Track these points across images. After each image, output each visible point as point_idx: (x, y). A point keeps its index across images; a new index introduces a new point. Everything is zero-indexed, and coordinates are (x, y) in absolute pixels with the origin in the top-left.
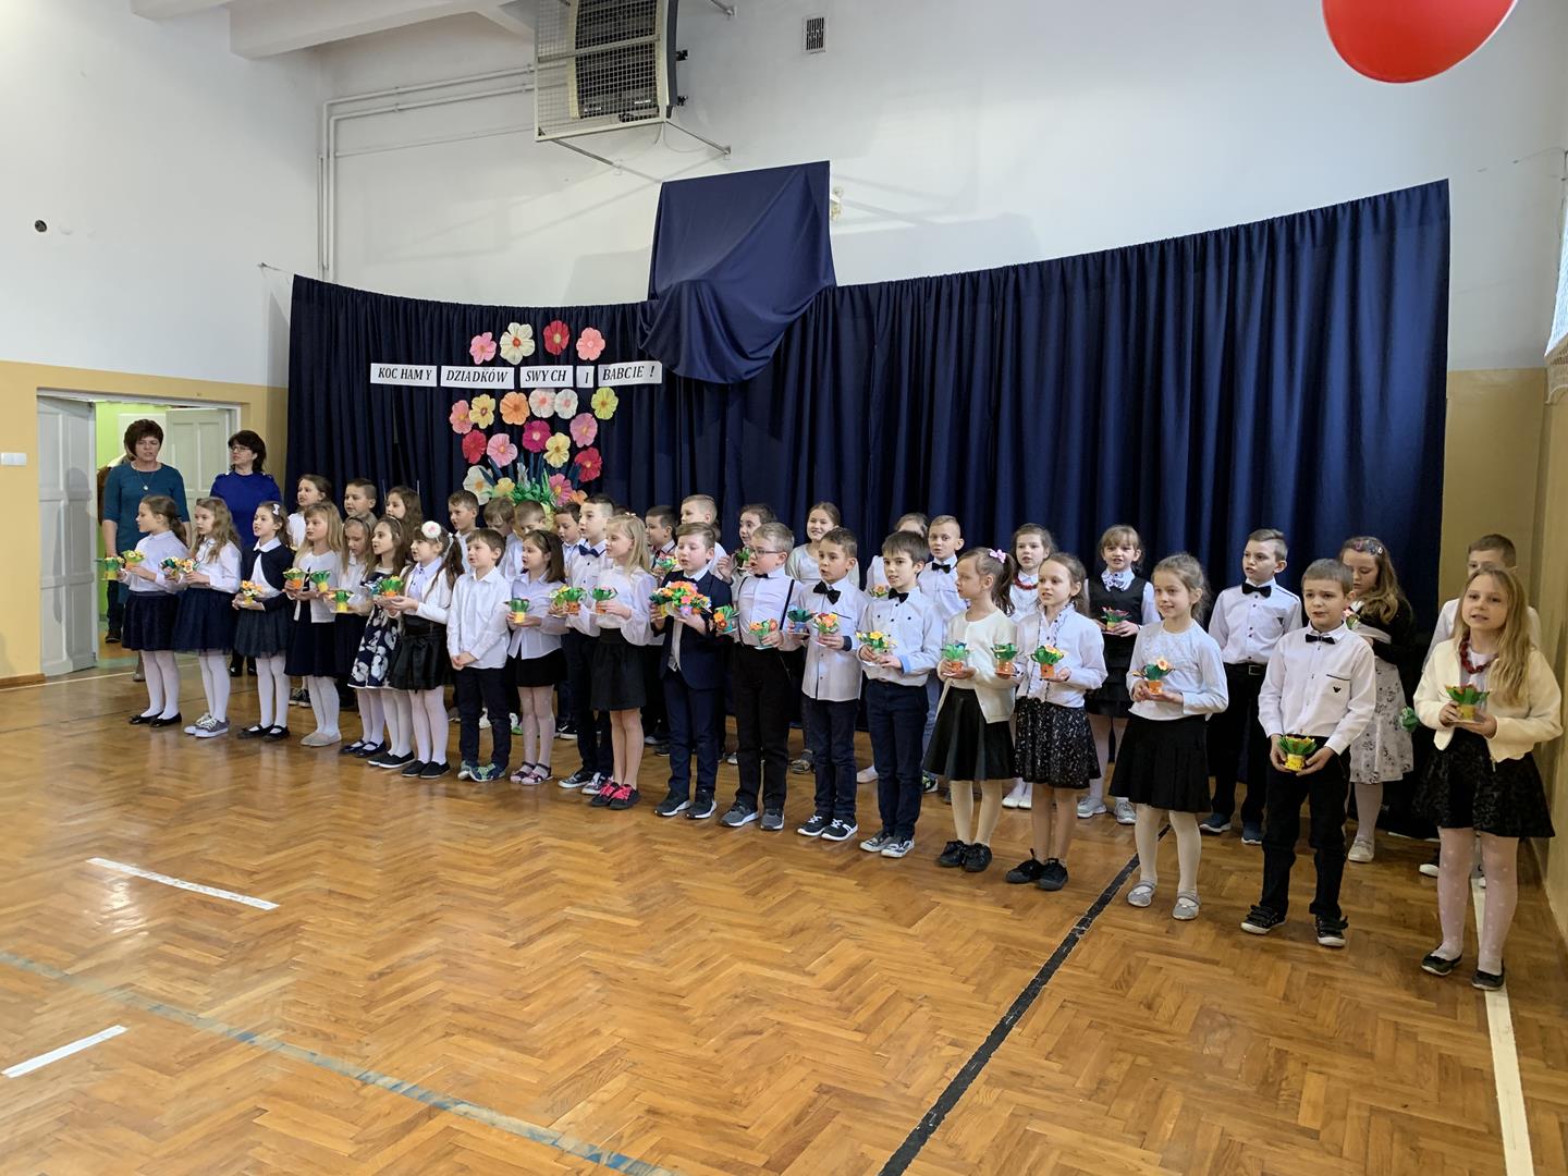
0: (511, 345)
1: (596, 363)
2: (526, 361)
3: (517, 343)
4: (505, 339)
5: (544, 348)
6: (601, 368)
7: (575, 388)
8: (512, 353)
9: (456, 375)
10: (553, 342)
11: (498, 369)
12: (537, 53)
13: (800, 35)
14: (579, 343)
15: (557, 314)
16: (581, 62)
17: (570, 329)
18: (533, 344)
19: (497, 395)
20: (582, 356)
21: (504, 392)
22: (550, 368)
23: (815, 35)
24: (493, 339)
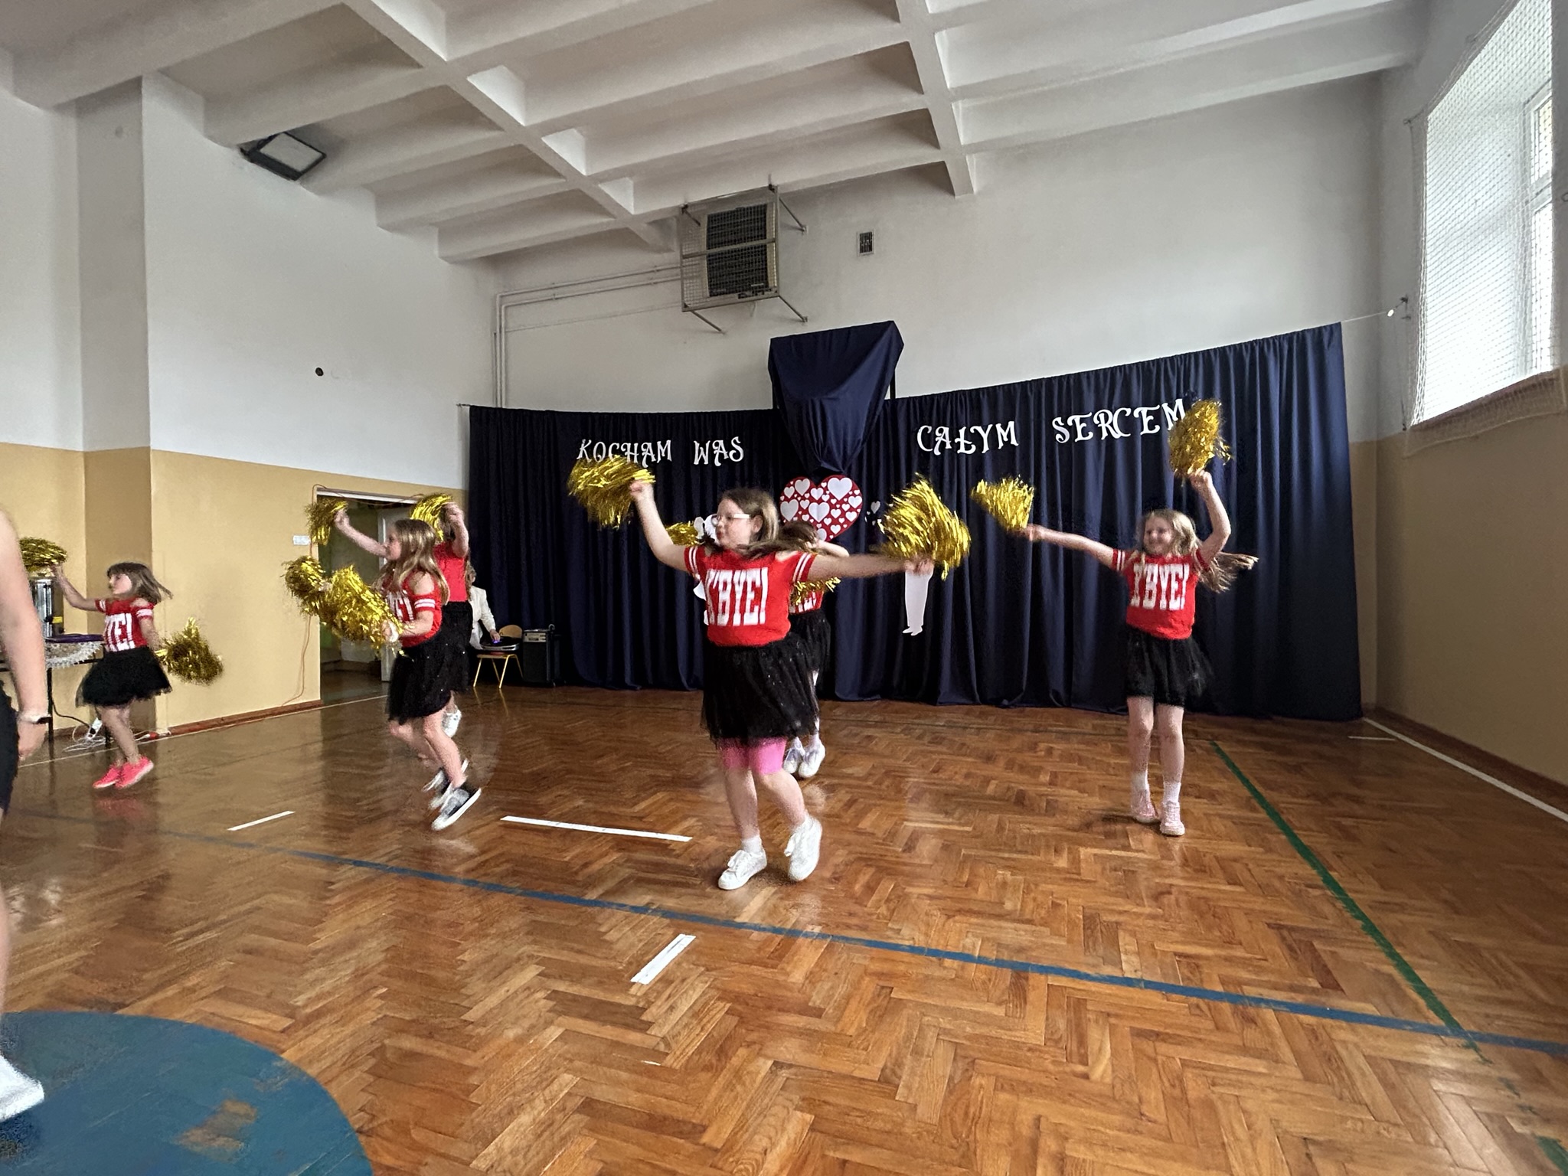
12: (681, 252)
13: (854, 244)
16: (711, 259)
23: (866, 244)
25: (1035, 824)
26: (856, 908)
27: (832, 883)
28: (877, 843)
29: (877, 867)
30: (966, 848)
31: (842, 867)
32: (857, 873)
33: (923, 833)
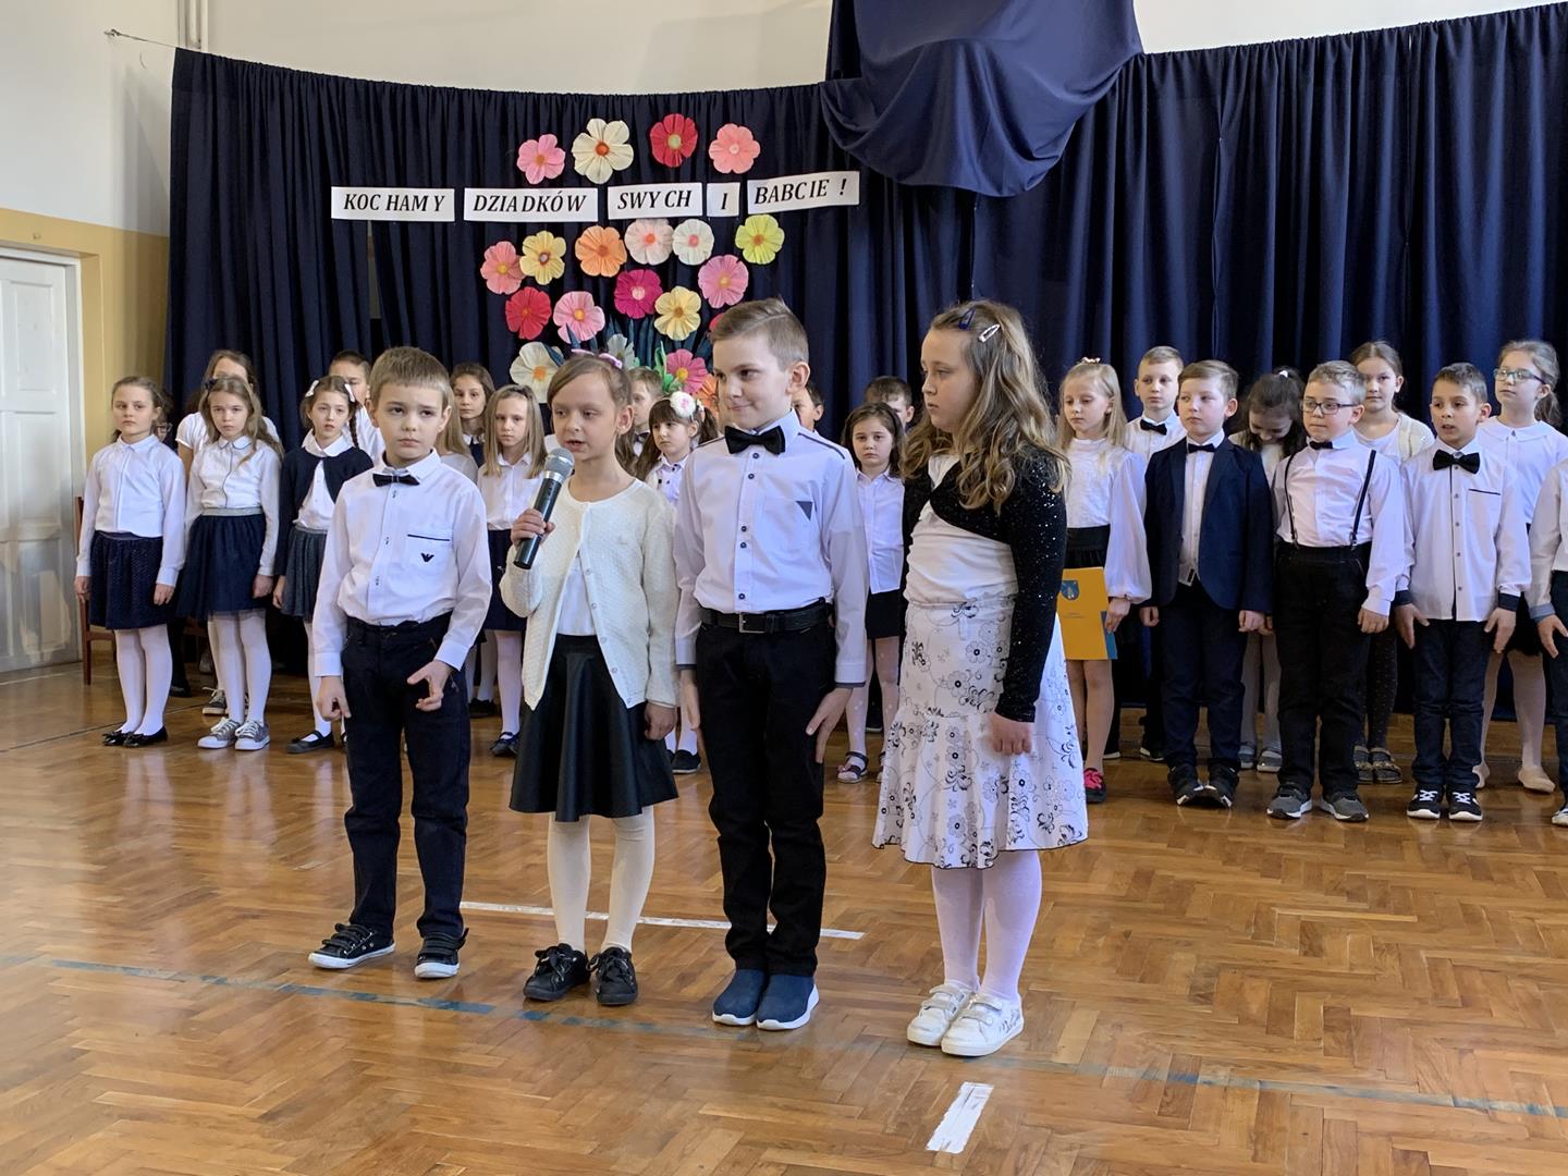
0: (594, 154)
1: (743, 179)
2: (618, 178)
3: (602, 150)
4: (581, 145)
5: (651, 157)
6: (752, 185)
7: (704, 218)
8: (595, 165)
9: (489, 203)
10: (668, 147)
11: (566, 192)
14: (713, 148)
15: (673, 105)
17: (697, 127)
18: (630, 150)
19: (569, 232)
20: (721, 166)
21: (581, 227)
22: (664, 188)
24: (559, 145)
25: (1539, 911)
26: (1274, 1040)
27: (1202, 1004)
28: (1247, 943)
29: (1271, 979)
30: (1427, 948)
31: (1202, 981)
32: (1239, 989)
33: (1322, 926)
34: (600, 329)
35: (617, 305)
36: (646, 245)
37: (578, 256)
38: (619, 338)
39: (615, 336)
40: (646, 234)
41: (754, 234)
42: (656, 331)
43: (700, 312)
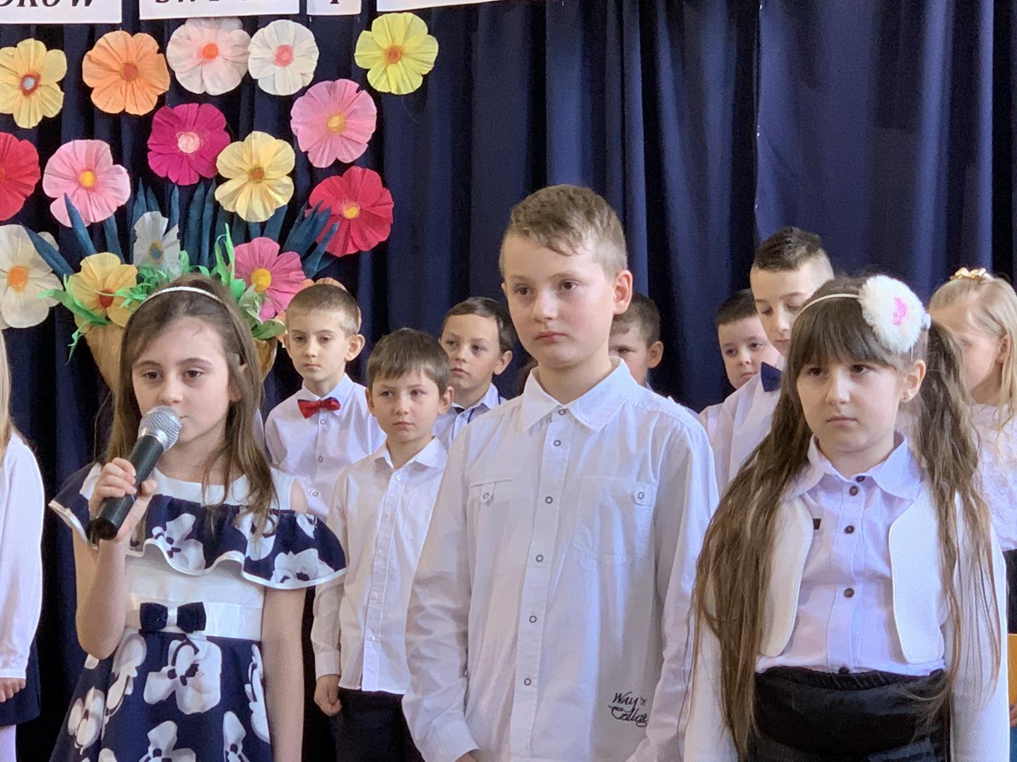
7: (302, 17)
19: (72, 40)
34: (123, 203)
35: (153, 163)
36: (202, 63)
37: (87, 80)
38: (154, 219)
39: (147, 215)
40: (204, 45)
41: (385, 44)
42: (217, 205)
43: (292, 175)
